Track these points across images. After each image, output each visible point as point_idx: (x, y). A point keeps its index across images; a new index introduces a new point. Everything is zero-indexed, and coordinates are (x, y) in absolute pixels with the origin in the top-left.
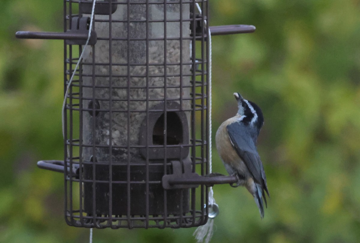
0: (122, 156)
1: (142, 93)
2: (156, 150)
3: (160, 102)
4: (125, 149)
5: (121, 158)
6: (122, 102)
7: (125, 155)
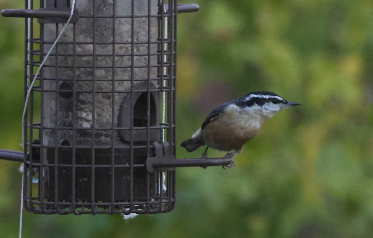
0: (100, 139)
1: (121, 73)
2: (135, 132)
3: (138, 82)
4: (103, 132)
5: (99, 141)
6: (100, 82)
7: (103, 138)
